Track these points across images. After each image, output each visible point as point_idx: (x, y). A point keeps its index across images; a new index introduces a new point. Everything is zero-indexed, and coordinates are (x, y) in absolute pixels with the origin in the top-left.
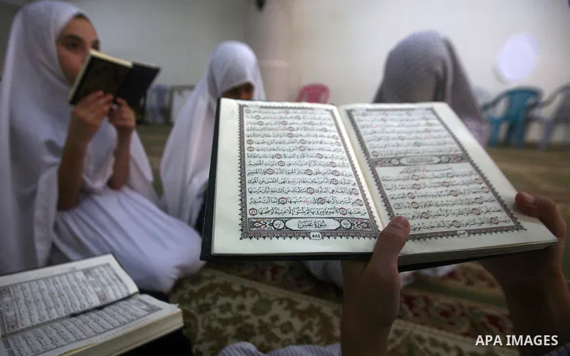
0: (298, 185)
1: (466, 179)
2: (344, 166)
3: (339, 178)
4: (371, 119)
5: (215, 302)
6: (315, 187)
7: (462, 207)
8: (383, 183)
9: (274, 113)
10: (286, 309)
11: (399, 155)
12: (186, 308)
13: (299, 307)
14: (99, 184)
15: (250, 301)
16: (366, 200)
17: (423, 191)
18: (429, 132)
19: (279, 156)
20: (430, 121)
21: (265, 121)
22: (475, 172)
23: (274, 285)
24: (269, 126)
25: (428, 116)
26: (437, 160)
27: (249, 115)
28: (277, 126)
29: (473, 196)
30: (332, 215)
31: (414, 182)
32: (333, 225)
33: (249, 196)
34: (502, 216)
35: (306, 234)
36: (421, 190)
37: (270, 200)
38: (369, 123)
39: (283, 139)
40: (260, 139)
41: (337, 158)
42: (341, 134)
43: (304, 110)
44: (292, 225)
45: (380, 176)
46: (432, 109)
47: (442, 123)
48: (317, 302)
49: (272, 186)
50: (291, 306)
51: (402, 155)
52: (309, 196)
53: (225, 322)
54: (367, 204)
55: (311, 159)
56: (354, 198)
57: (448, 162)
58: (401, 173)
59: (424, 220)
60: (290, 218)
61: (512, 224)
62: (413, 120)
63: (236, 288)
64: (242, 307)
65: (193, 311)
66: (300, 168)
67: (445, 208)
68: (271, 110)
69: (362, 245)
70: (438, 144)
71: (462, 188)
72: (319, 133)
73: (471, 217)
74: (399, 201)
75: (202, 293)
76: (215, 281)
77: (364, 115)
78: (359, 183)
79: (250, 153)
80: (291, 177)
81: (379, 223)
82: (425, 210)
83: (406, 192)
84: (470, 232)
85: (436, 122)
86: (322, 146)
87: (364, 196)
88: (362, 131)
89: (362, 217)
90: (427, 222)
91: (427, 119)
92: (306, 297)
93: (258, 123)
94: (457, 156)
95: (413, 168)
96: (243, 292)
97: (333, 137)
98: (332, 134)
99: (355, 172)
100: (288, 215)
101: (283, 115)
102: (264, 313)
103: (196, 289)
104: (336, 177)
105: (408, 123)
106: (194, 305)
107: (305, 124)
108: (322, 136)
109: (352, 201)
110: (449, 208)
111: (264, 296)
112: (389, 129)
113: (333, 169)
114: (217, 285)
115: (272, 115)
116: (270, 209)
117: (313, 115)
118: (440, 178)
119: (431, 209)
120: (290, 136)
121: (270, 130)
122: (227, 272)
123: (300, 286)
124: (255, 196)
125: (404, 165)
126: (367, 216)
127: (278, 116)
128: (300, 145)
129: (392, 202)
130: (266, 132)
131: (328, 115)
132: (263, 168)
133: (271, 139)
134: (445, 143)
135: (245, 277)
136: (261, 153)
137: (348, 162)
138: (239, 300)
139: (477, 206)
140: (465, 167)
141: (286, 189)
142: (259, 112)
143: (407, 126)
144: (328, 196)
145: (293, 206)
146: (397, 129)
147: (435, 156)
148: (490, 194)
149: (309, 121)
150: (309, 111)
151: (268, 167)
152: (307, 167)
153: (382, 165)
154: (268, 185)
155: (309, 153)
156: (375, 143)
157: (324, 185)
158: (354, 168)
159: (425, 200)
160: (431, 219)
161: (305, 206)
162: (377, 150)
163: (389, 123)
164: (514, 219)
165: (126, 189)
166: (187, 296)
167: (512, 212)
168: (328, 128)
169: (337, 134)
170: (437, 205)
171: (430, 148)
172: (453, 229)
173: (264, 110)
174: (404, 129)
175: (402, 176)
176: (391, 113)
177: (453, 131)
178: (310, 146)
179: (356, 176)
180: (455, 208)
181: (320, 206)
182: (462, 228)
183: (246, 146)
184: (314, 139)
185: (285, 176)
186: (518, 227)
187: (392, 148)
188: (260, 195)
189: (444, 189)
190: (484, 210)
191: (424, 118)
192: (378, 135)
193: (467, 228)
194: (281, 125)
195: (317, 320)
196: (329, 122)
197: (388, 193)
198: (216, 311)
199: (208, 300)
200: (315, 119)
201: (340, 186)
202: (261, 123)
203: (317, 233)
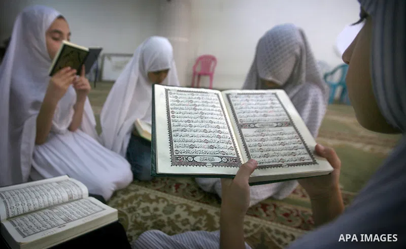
0: (199, 138)
1: (290, 136)
2: (224, 128)
3: (222, 135)
4: (240, 100)
5: (139, 205)
6: (209, 139)
7: (286, 152)
8: (245, 138)
9: (185, 95)
10: (185, 210)
11: (255, 122)
12: (120, 209)
13: (193, 210)
14: (63, 128)
15: (161, 206)
16: (235, 147)
17: (265, 143)
18: (273, 108)
19: (189, 121)
20: (274, 102)
21: (180, 100)
22: (295, 132)
23: (177, 196)
24: (183, 103)
25: (272, 98)
26: (275, 125)
27: (171, 95)
28: (187, 103)
29: (292, 146)
30: (217, 155)
31: (262, 137)
32: (218, 160)
33: (174, 144)
34: (307, 156)
35: (204, 164)
36: (265, 142)
37: (185, 146)
38: (239, 102)
39: (191, 111)
40: (178, 111)
41: (221, 123)
42: (223, 109)
43: (202, 94)
44: (197, 159)
45: (243, 134)
46: (275, 94)
47: (280, 103)
48: (205, 207)
49: (186, 138)
50: (188, 209)
51: (256, 122)
52: (205, 144)
53: (146, 218)
54: (236, 149)
55: (207, 124)
56: (229, 146)
57: (281, 126)
58: (255, 132)
59: (265, 158)
60: (196, 156)
61: (312, 161)
62: (264, 100)
63: (152, 197)
64: (156, 209)
65: (125, 212)
66: (201, 129)
67: (277, 152)
68: (183, 93)
69: (232, 171)
70: (277, 115)
71: (288, 141)
72: (211, 108)
73: (291, 157)
74: (253, 148)
75: (131, 200)
76: (138, 193)
77: (236, 97)
78: (232, 138)
79: (173, 119)
80: (196, 134)
81: (241, 160)
82: (267, 153)
83: (257, 143)
84: (289, 165)
85: (277, 102)
86: (212, 116)
87: (234, 145)
88: (234, 107)
89: (233, 156)
90: (267, 160)
91: (272, 100)
92: (198, 203)
93: (176, 101)
94: (287, 123)
95: (262, 129)
96: (157, 200)
97: (219, 110)
98: (218, 109)
99: (230, 131)
100: (195, 154)
101: (191, 96)
102: (170, 213)
103: (126, 197)
104: (220, 134)
105: (261, 103)
106: (125, 207)
107: (203, 102)
108: (212, 110)
109: (228, 148)
110: (280, 152)
111: (171, 203)
112: (249, 106)
113: (218, 130)
114: (140, 195)
115: (184, 96)
116: (185, 150)
117: (207, 97)
118: (276, 135)
119: (270, 152)
120: (195, 109)
121: (184, 105)
122: (146, 187)
123: (194, 196)
124: (178, 144)
125: (257, 128)
126: (236, 156)
127: (188, 96)
128: (201, 115)
129: (249, 148)
130: (181, 107)
131: (216, 97)
132: (181, 128)
133: (184, 111)
134: (280, 115)
135: (158, 190)
136: (179, 119)
137: (226, 126)
138: (154, 205)
139: (294, 151)
140: (290, 129)
141: (193, 140)
142: (177, 94)
143: (261, 104)
144: (215, 145)
145: (197, 149)
146: (254, 106)
147: (275, 122)
148: (302, 145)
149: (205, 100)
150: (205, 94)
151: (183, 128)
152: (204, 128)
153: (245, 128)
154: (184, 138)
155: (205, 120)
156: (242, 114)
157: (213, 139)
158: (229, 129)
159: (266, 147)
160: (269, 158)
161: (204, 149)
162: (243, 119)
163: (250, 102)
164: (313, 158)
165: (78, 131)
166: (120, 202)
167: (312, 154)
168: (216, 105)
169: (221, 109)
170: (273, 150)
171: (272, 118)
172: (280, 163)
173: (179, 93)
174: (258, 106)
175: (255, 134)
176: (252, 96)
177: (286, 108)
178: (206, 116)
179: (231, 133)
180: (282, 152)
181: (211, 150)
182: (284, 163)
183: (171, 114)
184: (208, 112)
185: (193, 133)
186: (315, 163)
187: (251, 118)
188: (180, 143)
189: (277, 141)
190: (298, 153)
191: (270, 99)
192: (243, 110)
193: (288, 163)
194: (189, 103)
195: (205, 218)
196: (216, 101)
197: (247, 143)
198: (140, 212)
199: (134, 204)
200: (208, 99)
201: (222, 139)
202: (178, 101)
203: (210, 164)
